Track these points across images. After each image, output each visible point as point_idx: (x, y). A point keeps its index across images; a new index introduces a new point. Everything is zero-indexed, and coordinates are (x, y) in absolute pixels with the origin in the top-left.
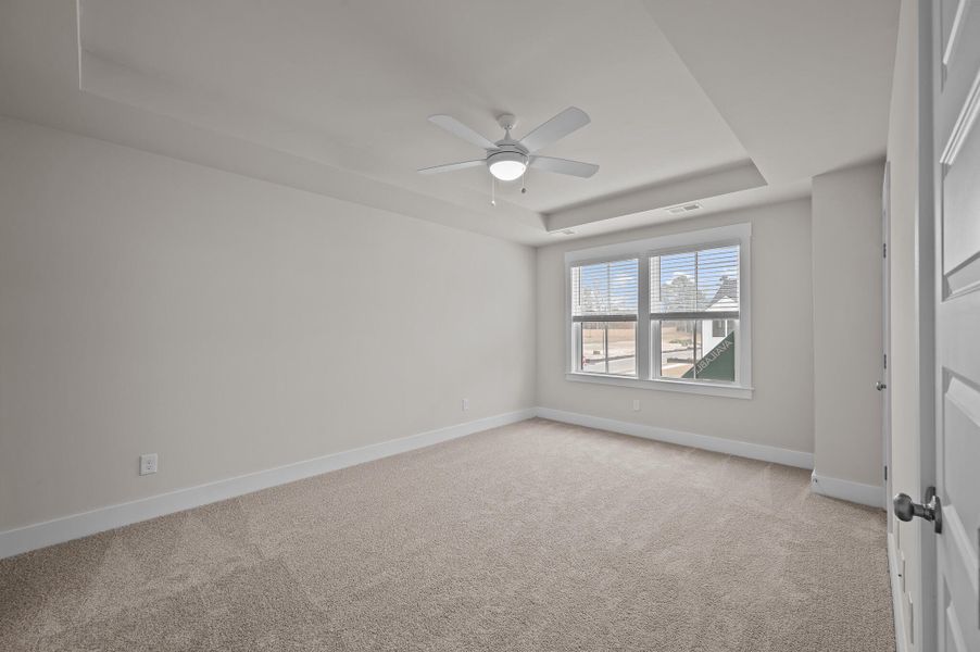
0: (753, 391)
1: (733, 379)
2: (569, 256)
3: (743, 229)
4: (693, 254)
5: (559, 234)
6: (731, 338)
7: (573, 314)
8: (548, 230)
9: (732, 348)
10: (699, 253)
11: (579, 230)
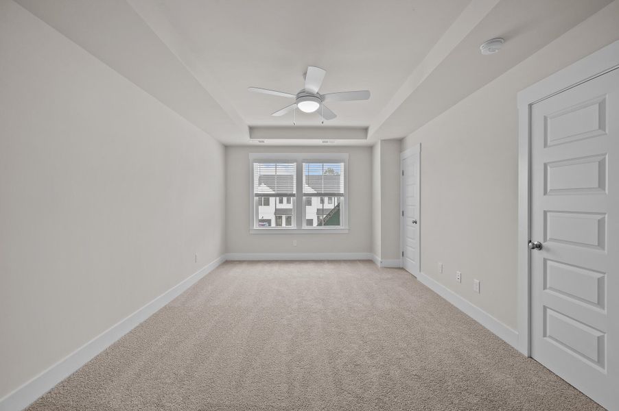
0: (349, 230)
1: (339, 225)
2: (252, 155)
3: (345, 155)
4: (321, 164)
5: (256, 142)
6: (338, 206)
7: (255, 192)
8: (251, 138)
9: (339, 210)
10: (325, 164)
11: (268, 142)
